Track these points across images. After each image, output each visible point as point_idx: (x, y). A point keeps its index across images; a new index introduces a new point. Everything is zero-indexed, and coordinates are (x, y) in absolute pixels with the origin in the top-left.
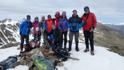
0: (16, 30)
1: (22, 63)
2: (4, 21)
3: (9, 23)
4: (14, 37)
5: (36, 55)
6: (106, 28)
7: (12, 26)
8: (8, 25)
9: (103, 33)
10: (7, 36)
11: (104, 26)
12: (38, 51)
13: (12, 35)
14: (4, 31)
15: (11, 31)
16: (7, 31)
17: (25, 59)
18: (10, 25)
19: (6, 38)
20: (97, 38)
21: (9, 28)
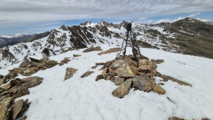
0: (95, 32)
1: (105, 77)
2: (86, 24)
3: (90, 25)
4: (94, 38)
5: (122, 69)
6: (206, 27)
7: (92, 28)
8: (89, 27)
9: (200, 34)
10: (88, 38)
11: (204, 24)
12: (124, 64)
13: (92, 37)
14: (86, 33)
15: (92, 33)
16: (88, 33)
17: (108, 71)
18: (91, 27)
19: (88, 39)
20: (189, 41)
21: (90, 30)
